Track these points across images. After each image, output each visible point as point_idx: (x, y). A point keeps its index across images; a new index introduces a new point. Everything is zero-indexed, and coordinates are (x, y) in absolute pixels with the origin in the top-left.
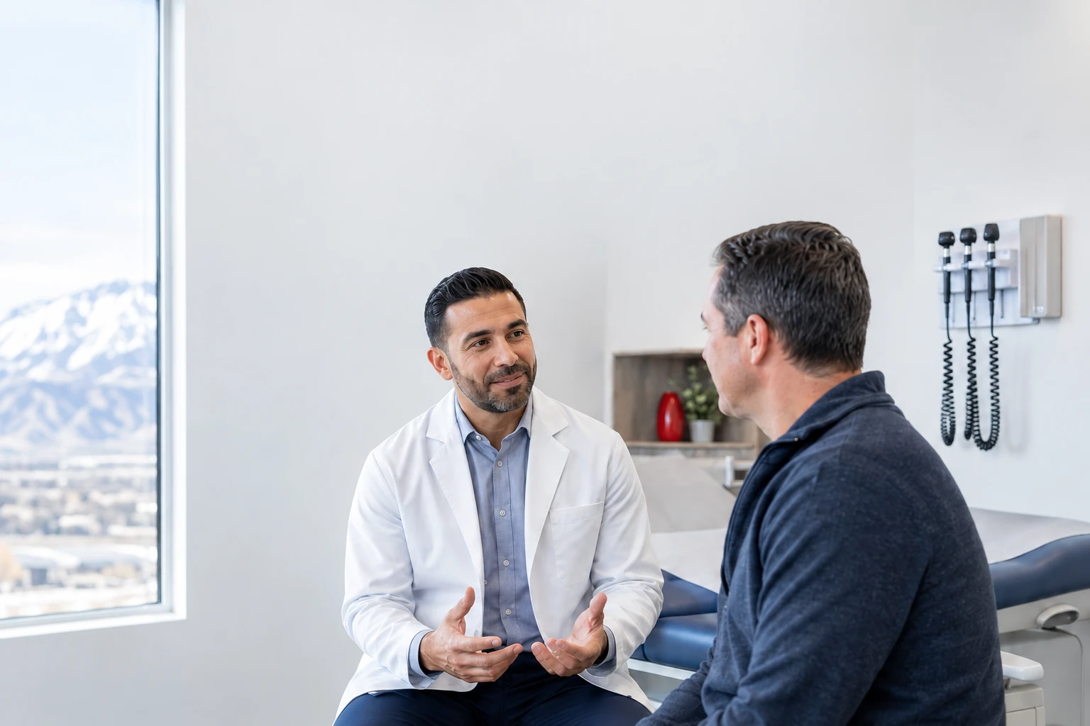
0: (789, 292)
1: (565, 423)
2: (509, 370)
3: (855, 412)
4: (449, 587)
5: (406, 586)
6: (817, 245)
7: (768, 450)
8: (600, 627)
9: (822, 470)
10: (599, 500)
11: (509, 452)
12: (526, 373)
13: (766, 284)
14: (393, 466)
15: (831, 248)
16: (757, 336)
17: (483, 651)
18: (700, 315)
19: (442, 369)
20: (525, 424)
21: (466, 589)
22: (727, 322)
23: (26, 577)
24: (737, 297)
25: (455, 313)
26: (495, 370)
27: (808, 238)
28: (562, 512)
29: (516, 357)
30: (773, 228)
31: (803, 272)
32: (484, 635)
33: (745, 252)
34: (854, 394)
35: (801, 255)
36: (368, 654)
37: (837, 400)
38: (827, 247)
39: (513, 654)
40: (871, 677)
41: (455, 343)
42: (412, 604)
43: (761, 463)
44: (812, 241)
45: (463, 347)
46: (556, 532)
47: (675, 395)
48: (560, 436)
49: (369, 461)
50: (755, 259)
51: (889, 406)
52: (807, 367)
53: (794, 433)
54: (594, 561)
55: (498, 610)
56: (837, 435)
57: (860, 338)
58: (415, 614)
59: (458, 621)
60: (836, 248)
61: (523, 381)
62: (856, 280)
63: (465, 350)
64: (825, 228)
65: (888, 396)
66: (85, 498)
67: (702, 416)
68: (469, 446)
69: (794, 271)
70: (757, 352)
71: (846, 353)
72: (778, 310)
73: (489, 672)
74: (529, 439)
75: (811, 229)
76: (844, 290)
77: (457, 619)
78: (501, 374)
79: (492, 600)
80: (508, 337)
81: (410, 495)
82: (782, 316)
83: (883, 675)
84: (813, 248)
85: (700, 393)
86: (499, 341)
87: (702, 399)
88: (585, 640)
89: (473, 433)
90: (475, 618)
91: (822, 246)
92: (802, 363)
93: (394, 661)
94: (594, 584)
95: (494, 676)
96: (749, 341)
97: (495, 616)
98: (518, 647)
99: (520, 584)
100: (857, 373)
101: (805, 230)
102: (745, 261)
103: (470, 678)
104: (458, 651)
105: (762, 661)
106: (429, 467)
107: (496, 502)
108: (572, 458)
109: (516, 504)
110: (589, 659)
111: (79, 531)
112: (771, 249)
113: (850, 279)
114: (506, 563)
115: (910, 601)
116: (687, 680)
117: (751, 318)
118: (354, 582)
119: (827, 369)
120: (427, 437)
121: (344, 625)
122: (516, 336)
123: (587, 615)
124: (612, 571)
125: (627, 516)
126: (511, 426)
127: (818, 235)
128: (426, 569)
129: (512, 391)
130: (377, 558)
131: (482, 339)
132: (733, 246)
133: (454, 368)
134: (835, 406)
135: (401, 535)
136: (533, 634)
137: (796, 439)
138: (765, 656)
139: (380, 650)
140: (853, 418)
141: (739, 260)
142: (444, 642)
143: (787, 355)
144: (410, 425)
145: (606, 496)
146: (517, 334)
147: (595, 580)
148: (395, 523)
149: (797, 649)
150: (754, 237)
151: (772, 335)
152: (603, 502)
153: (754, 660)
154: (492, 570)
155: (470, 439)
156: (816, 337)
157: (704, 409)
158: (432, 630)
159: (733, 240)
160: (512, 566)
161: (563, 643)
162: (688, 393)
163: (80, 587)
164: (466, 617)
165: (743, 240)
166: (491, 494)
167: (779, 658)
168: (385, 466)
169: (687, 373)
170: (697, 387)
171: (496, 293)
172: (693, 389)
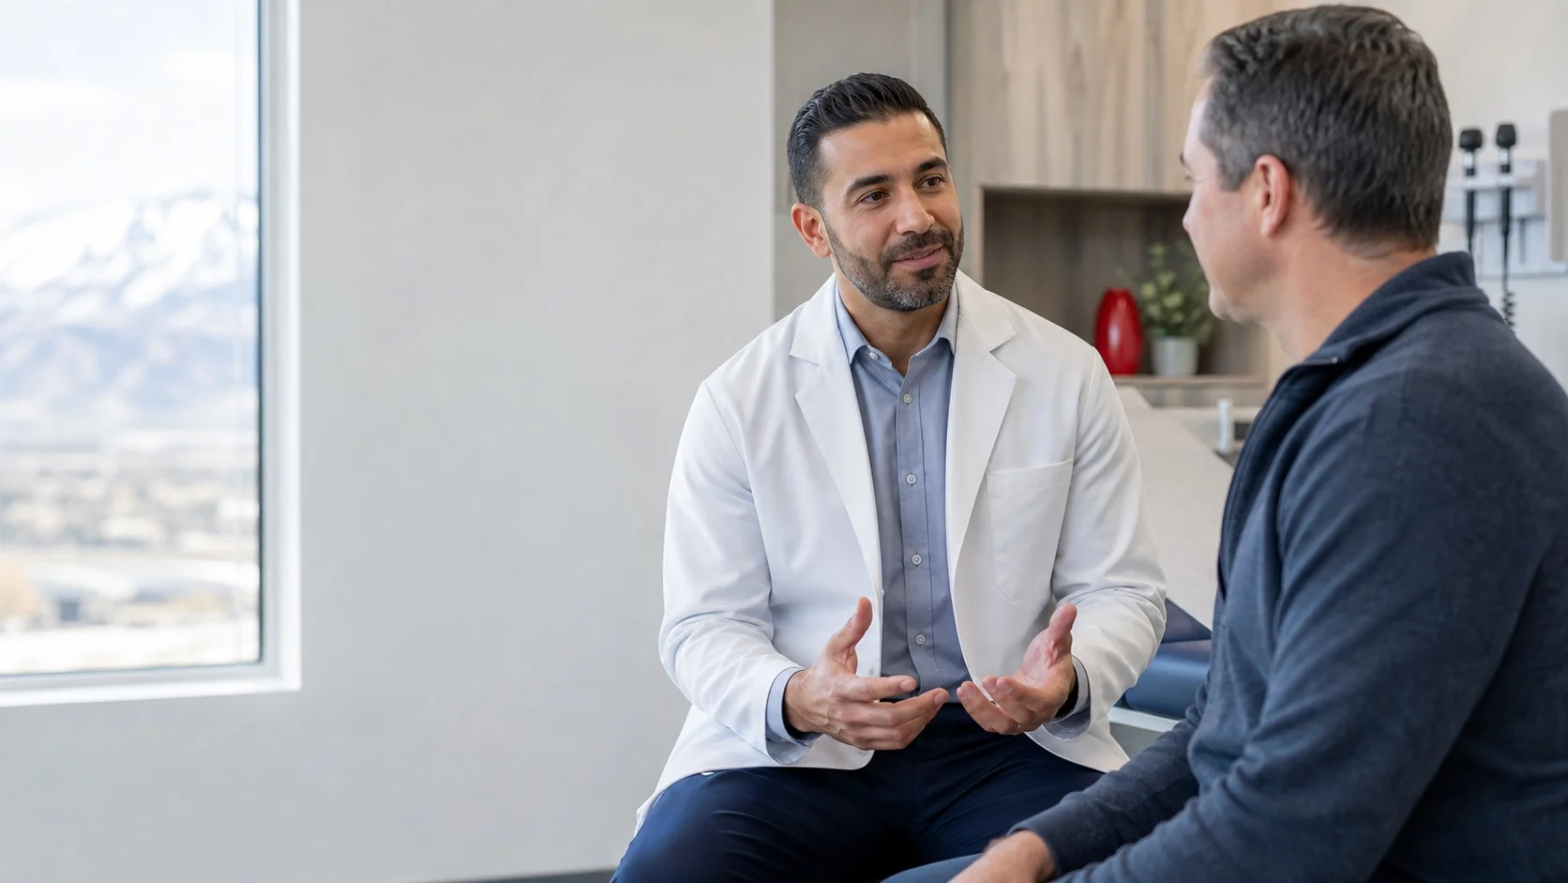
0: (1322, 117)
1: (1009, 331)
2: (920, 240)
3: (1425, 319)
4: (829, 600)
5: (759, 599)
6: (1368, 44)
7: (1293, 375)
8: (1067, 658)
9: (1375, 407)
10: (1064, 458)
11: (921, 377)
12: (945, 246)
13: (1285, 105)
14: (739, 407)
15: (1390, 49)
16: (1272, 191)
17: (881, 700)
18: (1178, 157)
19: (815, 239)
20: (946, 331)
21: (857, 603)
22: (1223, 168)
23: (48, 611)
24: (1237, 129)
25: (834, 146)
26: (895, 240)
27: (1354, 31)
28: (1005, 479)
29: (931, 219)
30: (1297, 15)
31: (1346, 84)
32: (882, 675)
33: (1254, 54)
34: (1427, 288)
35: (1341, 63)
36: (701, 708)
37: (1401, 297)
38: (1383, 47)
39: (932, 705)
40: (1454, 731)
41: (834, 197)
42: (769, 627)
43: (1280, 397)
44: (1360, 37)
45: (847, 202)
46: (998, 507)
47: (1126, 296)
48: (1002, 353)
49: (700, 400)
50: (1269, 65)
51: (1480, 309)
52: (1348, 243)
53: (1329, 350)
54: (1058, 556)
55: (906, 637)
56: (1398, 355)
57: (1437, 196)
58: (773, 643)
59: (845, 651)
60: (1398, 49)
61: (943, 258)
62: (1430, 102)
63: (850, 206)
64: (1380, 17)
65: (1480, 292)
66: (142, 494)
67: (1174, 331)
68: (858, 367)
69: (1333, 82)
70: (1269, 218)
71: (1413, 219)
72: (1305, 148)
73: (895, 733)
74: (952, 357)
75: (1357, 18)
76: (1410, 115)
77: (843, 650)
78: (905, 247)
79: (897, 620)
80: (917, 185)
81: (764, 452)
82: (1312, 158)
83: (1471, 728)
84: (1361, 46)
85: (1173, 288)
86: (905, 191)
87: (1174, 300)
88: (1042, 679)
89: (865, 347)
90: (870, 648)
91: (1375, 46)
92: (1343, 237)
93: (744, 717)
94: (1057, 593)
95: (903, 740)
96: (1258, 198)
97: (898, 646)
98: (939, 694)
99: (939, 596)
100: (1429, 254)
101: (1347, 20)
102: (1251, 68)
103: (864, 743)
104: (845, 700)
105: (1281, 706)
106: (796, 407)
107: (901, 460)
108: (1021, 386)
109: (933, 466)
110: (1048, 707)
111: (131, 544)
112: (1294, 50)
113: (1419, 99)
114: (916, 559)
115: (1515, 615)
116: (1167, 735)
117: (1262, 161)
118: (679, 592)
119: (1384, 246)
120: (791, 357)
121: (662, 661)
122: (930, 184)
123: (1044, 640)
124: (1087, 573)
125: (1110, 484)
126: (925, 335)
127: (1370, 28)
128: (793, 570)
129: (925, 275)
130: (713, 552)
131: (877, 190)
132: (1231, 41)
133: (834, 238)
134: (1395, 308)
135: (751, 518)
136: (959, 676)
137: (1335, 360)
138: (1290, 697)
139: (719, 702)
140: (1422, 328)
141: (1241, 65)
142: (823, 685)
143: (1319, 222)
144: (765, 336)
145: (1076, 450)
146: (932, 182)
147: (1059, 585)
148: (742, 496)
149: (1336, 689)
150: (1265, 30)
151: (1296, 188)
152: (1072, 460)
153: (1269, 704)
154: (895, 573)
155: (859, 358)
156: (1368, 191)
157: (1178, 318)
158: (802, 668)
159: (1231, 33)
160: (926, 563)
161: (1009, 683)
162: (1148, 290)
163: (136, 625)
164: (858, 648)
165: (1249, 35)
166: (893, 450)
167: (1308, 701)
168: (726, 403)
169: (1149, 256)
170: (1165, 279)
171: (898, 115)
172: (1157, 284)
